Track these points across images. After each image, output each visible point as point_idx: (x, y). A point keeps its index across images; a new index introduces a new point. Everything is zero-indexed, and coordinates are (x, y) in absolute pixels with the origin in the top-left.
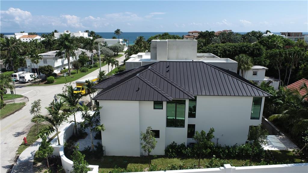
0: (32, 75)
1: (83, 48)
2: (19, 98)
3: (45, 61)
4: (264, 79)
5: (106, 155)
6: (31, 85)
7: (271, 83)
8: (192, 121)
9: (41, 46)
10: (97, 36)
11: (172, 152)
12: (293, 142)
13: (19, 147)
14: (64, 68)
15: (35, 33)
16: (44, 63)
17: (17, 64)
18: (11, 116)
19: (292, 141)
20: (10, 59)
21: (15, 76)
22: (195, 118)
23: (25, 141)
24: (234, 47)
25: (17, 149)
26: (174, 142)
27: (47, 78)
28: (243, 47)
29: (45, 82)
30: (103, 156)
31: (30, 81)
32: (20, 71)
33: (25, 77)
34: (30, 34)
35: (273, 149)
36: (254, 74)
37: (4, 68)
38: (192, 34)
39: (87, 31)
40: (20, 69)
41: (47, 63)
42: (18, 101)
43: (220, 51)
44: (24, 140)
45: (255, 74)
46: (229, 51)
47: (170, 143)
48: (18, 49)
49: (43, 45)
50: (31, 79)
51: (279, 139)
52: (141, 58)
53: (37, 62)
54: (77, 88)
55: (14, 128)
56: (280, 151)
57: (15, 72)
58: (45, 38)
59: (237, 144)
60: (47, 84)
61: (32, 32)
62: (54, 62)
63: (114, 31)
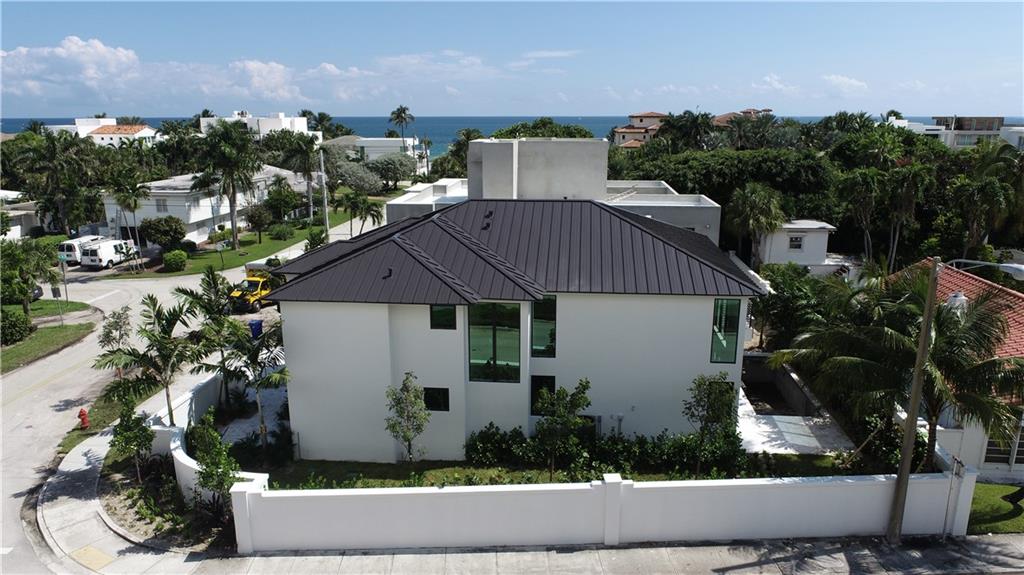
0: (120, 245)
1: (282, 166)
2: (77, 310)
3: (161, 205)
4: (824, 261)
5: (302, 457)
6: (114, 276)
7: (845, 272)
8: (545, 367)
9: (155, 160)
10: (337, 128)
11: (485, 450)
12: (848, 435)
13: (67, 435)
14: (221, 228)
15: (138, 119)
16: (159, 210)
17: (76, 212)
18: (49, 358)
19: (845, 431)
20: (56, 198)
21: (70, 248)
22: (554, 357)
23: (83, 420)
24: (736, 162)
25: (60, 441)
26: (491, 424)
27: (165, 255)
28: (765, 161)
29: (158, 267)
30: (292, 459)
31: (114, 265)
32: (86, 233)
33: (99, 251)
34: (123, 122)
35: (782, 451)
36: (792, 247)
37: (39, 225)
38: (641, 121)
39: (304, 114)
40: (87, 228)
41: (166, 210)
42: (72, 319)
43: (694, 174)
44: (79, 417)
45: (796, 244)
46: (721, 174)
47: (480, 426)
48: (80, 169)
49: (161, 155)
50: (117, 258)
51: (811, 427)
52: (443, 195)
53: (133, 205)
54: (249, 282)
55: (57, 388)
56: (800, 456)
57: (72, 237)
58: (168, 134)
59: (666, 430)
60: (163, 274)
61: (130, 115)
62: (189, 206)
63: (388, 115)
